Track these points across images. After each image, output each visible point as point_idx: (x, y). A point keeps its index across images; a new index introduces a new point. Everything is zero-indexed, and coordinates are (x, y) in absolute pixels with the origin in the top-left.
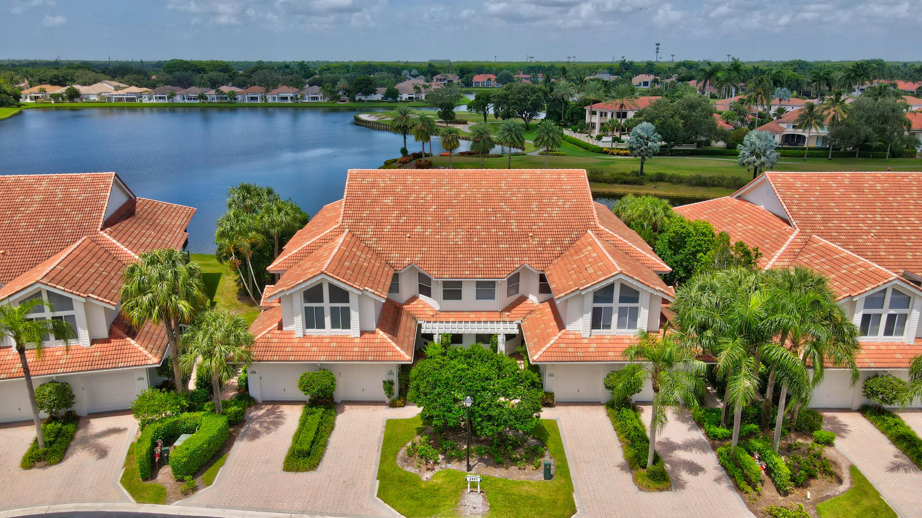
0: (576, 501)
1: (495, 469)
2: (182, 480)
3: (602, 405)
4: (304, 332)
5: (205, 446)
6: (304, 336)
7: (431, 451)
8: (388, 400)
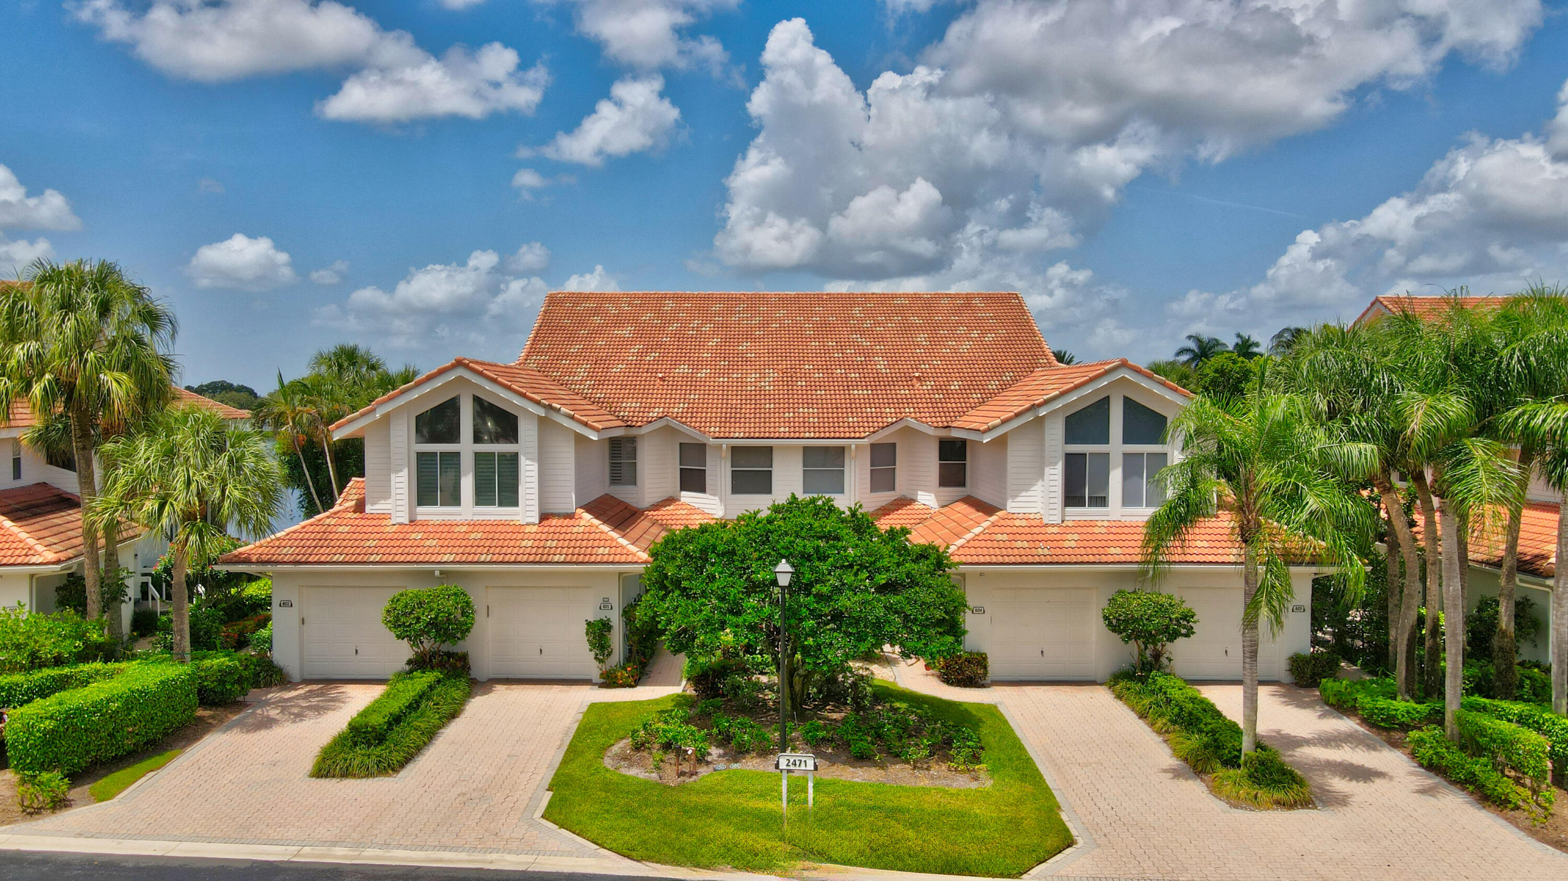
0: (1070, 825)
1: (852, 769)
3: (1101, 684)
4: (412, 513)
5: (114, 706)
6: (411, 521)
8: (596, 675)
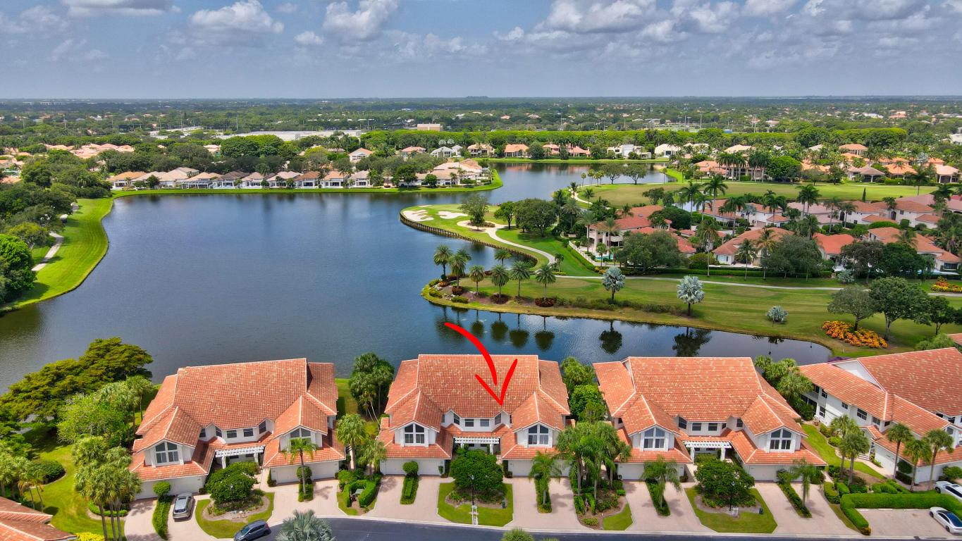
0: (513, 516)
1: (484, 504)
2: (363, 507)
3: (532, 477)
5: (368, 493)
6: (404, 446)
7: (458, 496)
8: (440, 475)
